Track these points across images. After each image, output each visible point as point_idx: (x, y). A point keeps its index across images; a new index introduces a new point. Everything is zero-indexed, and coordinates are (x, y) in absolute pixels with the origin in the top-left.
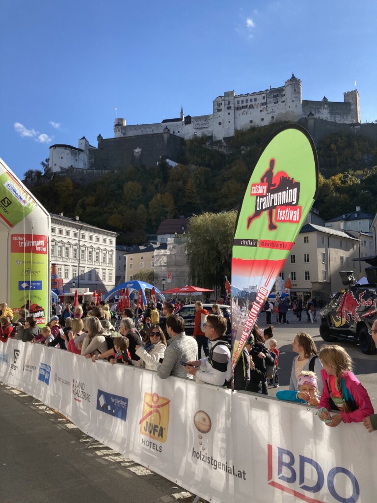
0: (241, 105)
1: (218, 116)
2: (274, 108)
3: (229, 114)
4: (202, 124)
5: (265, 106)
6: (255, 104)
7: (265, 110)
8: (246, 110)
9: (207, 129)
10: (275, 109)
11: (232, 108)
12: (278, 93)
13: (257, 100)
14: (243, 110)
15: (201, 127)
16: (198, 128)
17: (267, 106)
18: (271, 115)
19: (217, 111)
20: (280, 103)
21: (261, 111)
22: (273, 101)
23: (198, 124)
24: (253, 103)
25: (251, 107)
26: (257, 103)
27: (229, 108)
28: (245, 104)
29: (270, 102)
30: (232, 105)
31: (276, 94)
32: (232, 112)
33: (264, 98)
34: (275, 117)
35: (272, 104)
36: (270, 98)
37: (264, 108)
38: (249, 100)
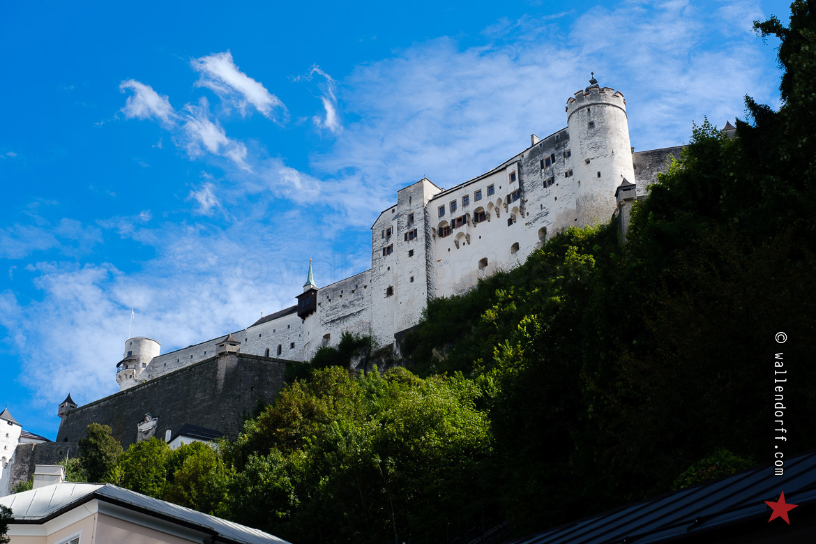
0: (448, 217)
1: (384, 270)
2: (543, 201)
3: (411, 253)
4: (344, 306)
5: (517, 203)
6: (491, 204)
7: (519, 215)
8: (464, 229)
9: (357, 319)
10: (548, 203)
11: (421, 234)
12: (553, 151)
13: (496, 189)
14: (455, 232)
15: (340, 315)
16: (333, 321)
17: (523, 202)
18: (539, 225)
19: (381, 252)
20: (560, 180)
21: (510, 222)
22: (541, 181)
23: (333, 308)
24: (484, 203)
25: (480, 216)
26: (494, 199)
27: (411, 235)
28: (459, 213)
29: (534, 185)
30: (419, 225)
31: (547, 155)
32: (418, 245)
33: (513, 177)
34: (549, 230)
35: (540, 190)
36: (533, 172)
37: (515, 209)
38: (472, 198)
